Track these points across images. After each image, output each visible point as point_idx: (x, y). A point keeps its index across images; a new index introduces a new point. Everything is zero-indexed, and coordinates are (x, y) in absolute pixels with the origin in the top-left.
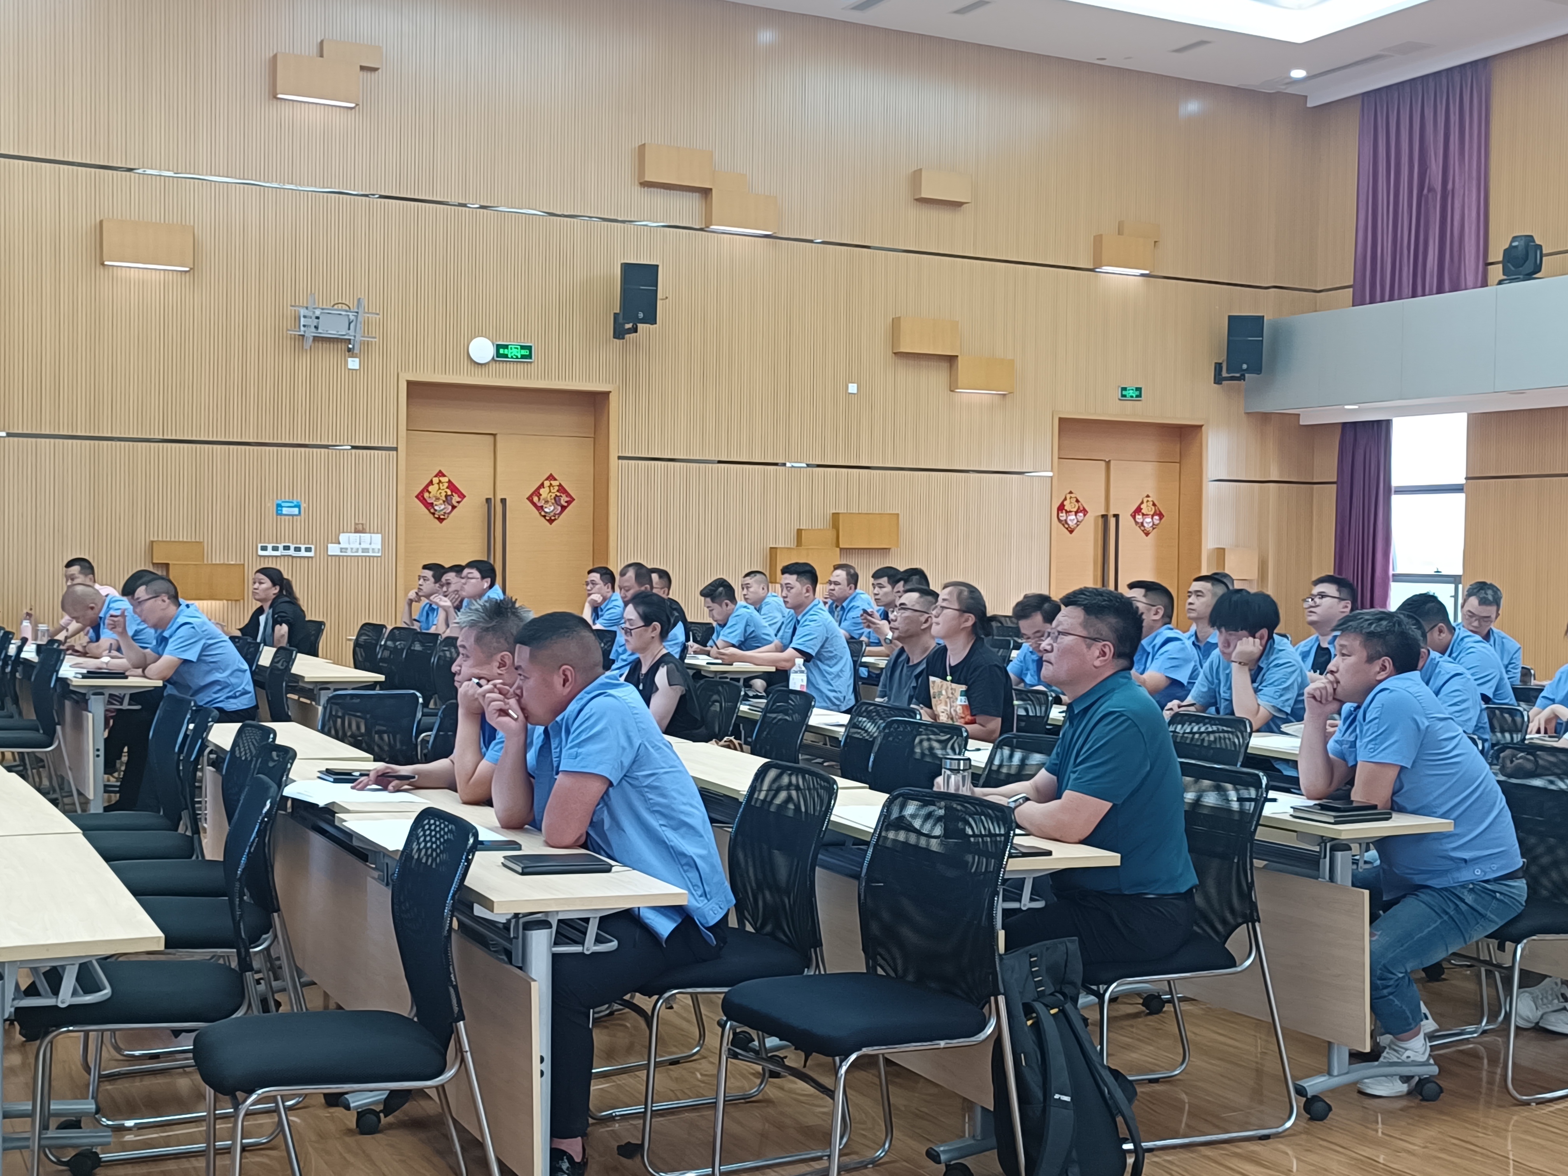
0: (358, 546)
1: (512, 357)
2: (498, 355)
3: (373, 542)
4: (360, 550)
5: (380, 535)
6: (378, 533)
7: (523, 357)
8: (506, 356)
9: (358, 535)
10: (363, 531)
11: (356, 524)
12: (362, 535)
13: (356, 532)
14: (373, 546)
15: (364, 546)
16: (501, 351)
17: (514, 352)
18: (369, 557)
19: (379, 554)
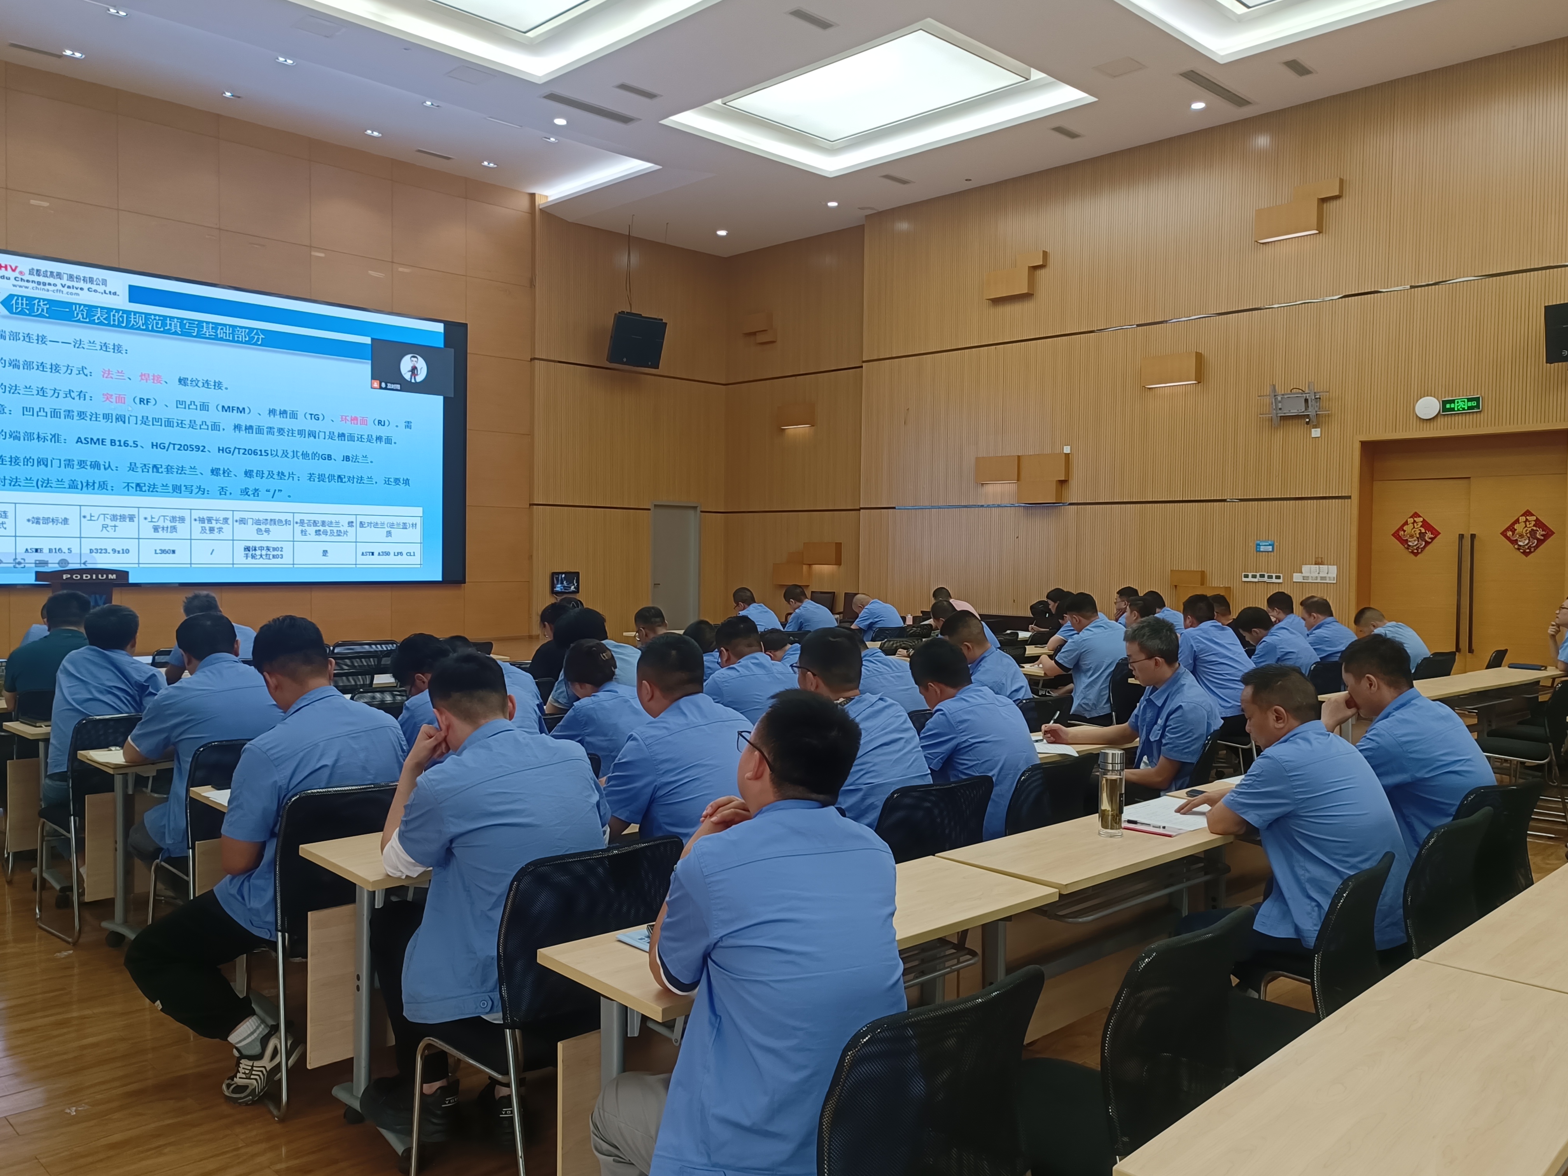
0: (1317, 575)
1: (1458, 410)
2: (1444, 409)
3: (1330, 572)
4: (1319, 578)
5: (1335, 567)
6: (1334, 565)
7: (1469, 408)
8: (1453, 409)
9: (1317, 566)
10: (1322, 563)
11: (1315, 558)
12: (1321, 566)
13: (1316, 564)
14: (1329, 575)
15: (1321, 575)
16: (1448, 406)
17: (1461, 405)
18: (1327, 583)
19: (1335, 582)
